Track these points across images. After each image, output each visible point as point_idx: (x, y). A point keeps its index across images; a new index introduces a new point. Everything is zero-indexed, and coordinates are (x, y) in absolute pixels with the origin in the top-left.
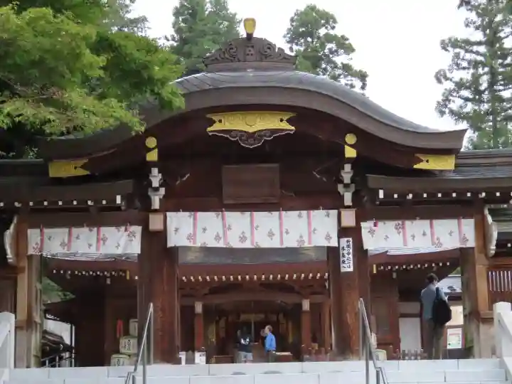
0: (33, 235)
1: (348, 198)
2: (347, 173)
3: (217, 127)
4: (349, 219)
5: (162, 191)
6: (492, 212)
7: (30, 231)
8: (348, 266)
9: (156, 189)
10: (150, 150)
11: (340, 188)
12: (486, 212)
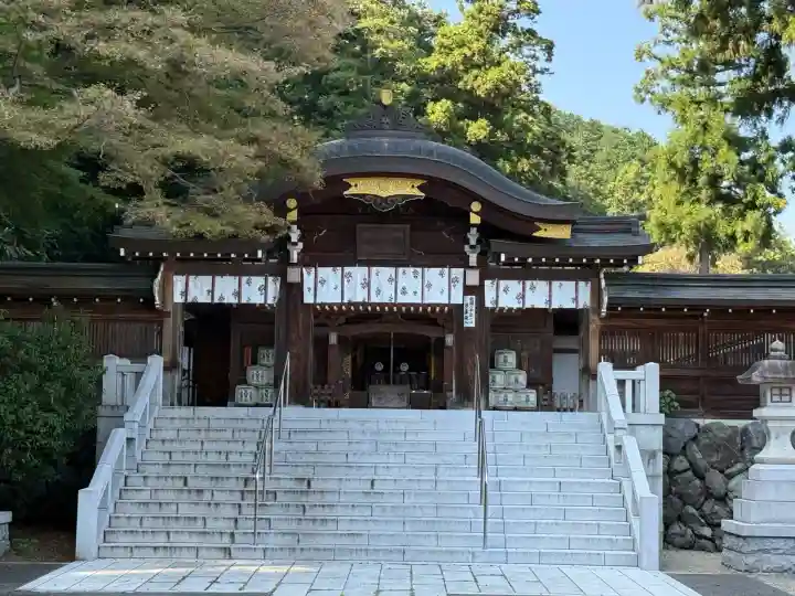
0: (179, 282)
1: (473, 259)
2: (473, 236)
3: (352, 191)
4: (473, 278)
5: (301, 245)
6: (607, 276)
7: (175, 278)
8: (470, 322)
9: (295, 244)
10: (291, 210)
11: (467, 248)
12: (602, 276)
